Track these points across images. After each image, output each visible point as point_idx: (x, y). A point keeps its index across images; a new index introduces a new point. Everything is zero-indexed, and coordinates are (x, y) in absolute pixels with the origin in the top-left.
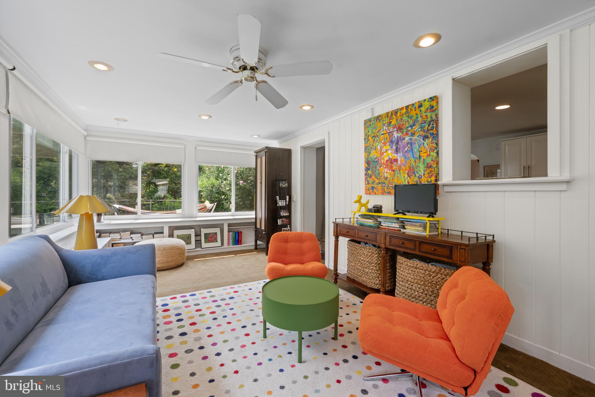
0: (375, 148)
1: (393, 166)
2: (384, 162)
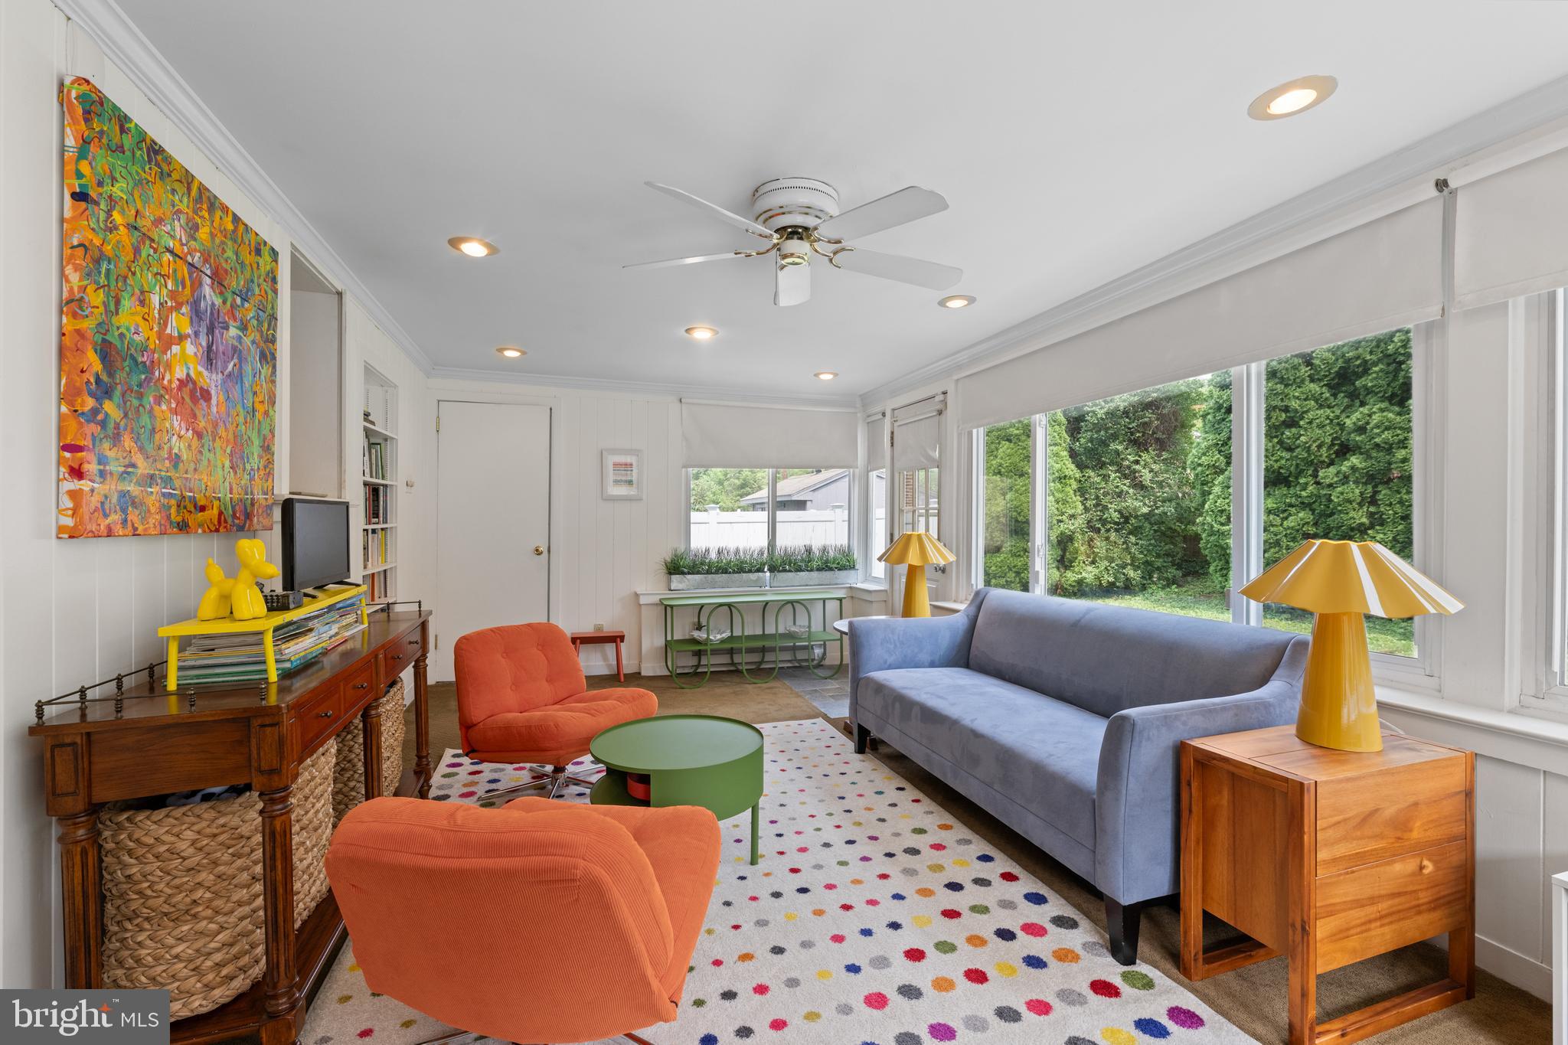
0: (142, 292)
1: (197, 412)
2: (170, 381)
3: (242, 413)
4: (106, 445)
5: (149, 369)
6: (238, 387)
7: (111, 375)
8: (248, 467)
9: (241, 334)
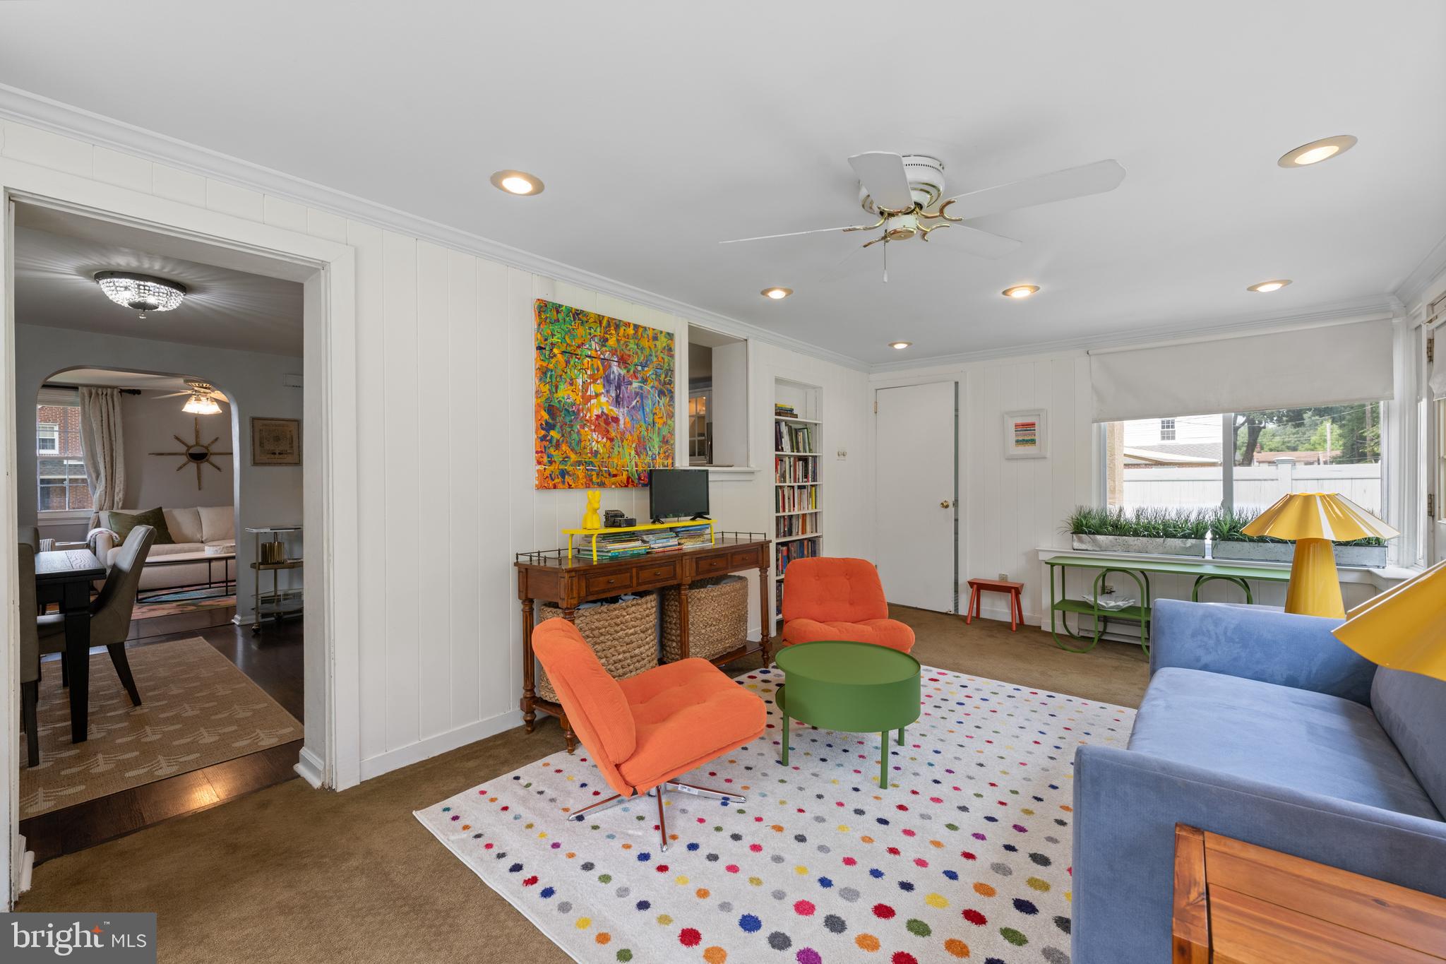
0: (572, 379)
1: (610, 429)
2: (590, 417)
3: (644, 426)
4: (552, 450)
5: (576, 414)
6: (641, 413)
7: (553, 419)
8: (650, 453)
9: (642, 385)
